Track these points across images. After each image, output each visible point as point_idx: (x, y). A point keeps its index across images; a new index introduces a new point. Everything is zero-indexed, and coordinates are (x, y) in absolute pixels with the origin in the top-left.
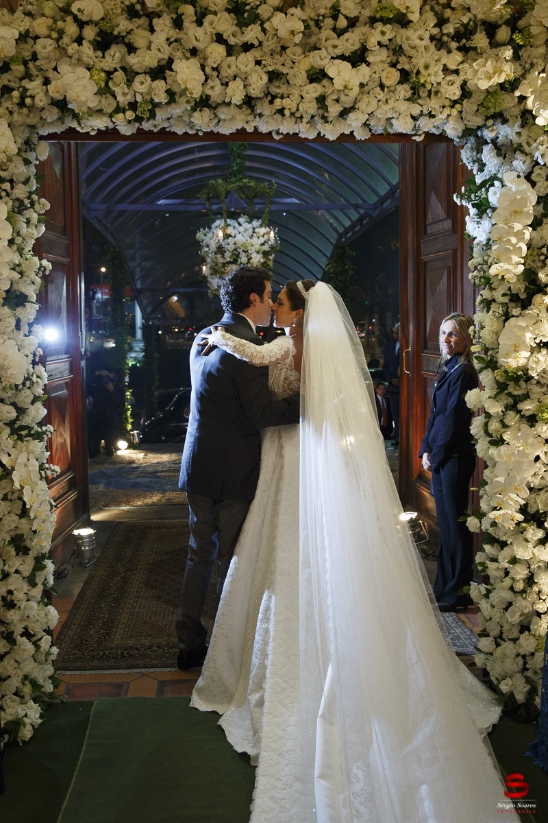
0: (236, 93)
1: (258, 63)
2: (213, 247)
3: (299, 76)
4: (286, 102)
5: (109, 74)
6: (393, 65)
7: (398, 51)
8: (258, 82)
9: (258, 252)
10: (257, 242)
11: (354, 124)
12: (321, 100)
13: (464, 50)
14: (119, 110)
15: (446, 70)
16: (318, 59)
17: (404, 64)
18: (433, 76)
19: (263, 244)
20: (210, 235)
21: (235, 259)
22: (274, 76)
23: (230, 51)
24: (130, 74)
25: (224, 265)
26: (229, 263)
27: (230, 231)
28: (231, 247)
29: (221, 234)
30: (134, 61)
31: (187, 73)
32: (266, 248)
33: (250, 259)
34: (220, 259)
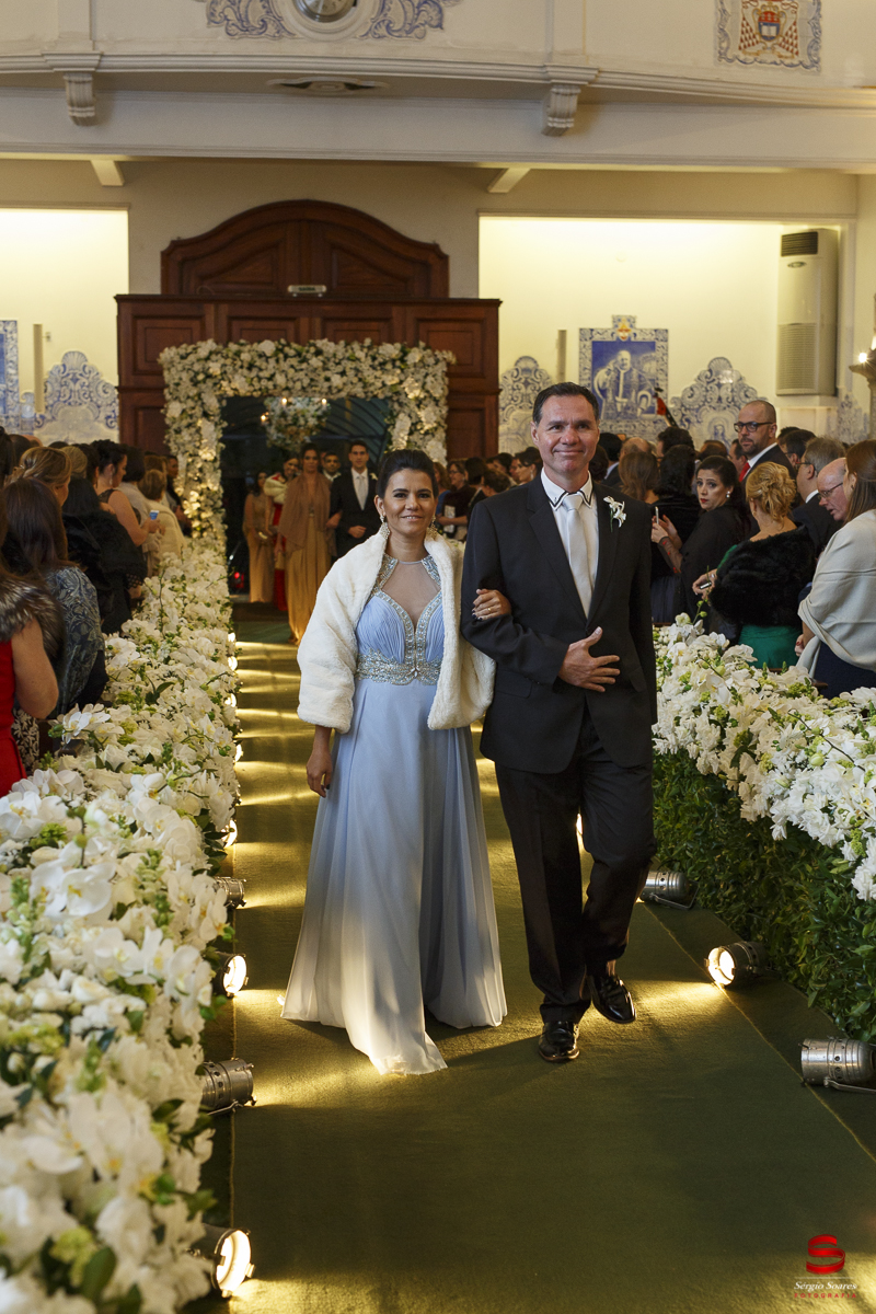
0: (298, 385)
1: (306, 375)
2: (278, 412)
3: (321, 379)
4: (317, 389)
5: (252, 379)
6: (356, 375)
7: (357, 371)
8: (306, 381)
9: (313, 416)
10: (312, 409)
11: (343, 394)
12: (330, 388)
13: (382, 369)
14: (255, 390)
15: (376, 377)
16: (328, 374)
17: (360, 375)
18: (370, 380)
19: (317, 410)
20: (275, 403)
21: (296, 420)
22: (312, 380)
23: (296, 371)
24: (260, 379)
25: (287, 426)
26: (290, 425)
27: (291, 400)
28: (292, 413)
29: (284, 401)
30: (261, 374)
31: (280, 379)
32: (319, 413)
33: (306, 422)
34: (283, 422)
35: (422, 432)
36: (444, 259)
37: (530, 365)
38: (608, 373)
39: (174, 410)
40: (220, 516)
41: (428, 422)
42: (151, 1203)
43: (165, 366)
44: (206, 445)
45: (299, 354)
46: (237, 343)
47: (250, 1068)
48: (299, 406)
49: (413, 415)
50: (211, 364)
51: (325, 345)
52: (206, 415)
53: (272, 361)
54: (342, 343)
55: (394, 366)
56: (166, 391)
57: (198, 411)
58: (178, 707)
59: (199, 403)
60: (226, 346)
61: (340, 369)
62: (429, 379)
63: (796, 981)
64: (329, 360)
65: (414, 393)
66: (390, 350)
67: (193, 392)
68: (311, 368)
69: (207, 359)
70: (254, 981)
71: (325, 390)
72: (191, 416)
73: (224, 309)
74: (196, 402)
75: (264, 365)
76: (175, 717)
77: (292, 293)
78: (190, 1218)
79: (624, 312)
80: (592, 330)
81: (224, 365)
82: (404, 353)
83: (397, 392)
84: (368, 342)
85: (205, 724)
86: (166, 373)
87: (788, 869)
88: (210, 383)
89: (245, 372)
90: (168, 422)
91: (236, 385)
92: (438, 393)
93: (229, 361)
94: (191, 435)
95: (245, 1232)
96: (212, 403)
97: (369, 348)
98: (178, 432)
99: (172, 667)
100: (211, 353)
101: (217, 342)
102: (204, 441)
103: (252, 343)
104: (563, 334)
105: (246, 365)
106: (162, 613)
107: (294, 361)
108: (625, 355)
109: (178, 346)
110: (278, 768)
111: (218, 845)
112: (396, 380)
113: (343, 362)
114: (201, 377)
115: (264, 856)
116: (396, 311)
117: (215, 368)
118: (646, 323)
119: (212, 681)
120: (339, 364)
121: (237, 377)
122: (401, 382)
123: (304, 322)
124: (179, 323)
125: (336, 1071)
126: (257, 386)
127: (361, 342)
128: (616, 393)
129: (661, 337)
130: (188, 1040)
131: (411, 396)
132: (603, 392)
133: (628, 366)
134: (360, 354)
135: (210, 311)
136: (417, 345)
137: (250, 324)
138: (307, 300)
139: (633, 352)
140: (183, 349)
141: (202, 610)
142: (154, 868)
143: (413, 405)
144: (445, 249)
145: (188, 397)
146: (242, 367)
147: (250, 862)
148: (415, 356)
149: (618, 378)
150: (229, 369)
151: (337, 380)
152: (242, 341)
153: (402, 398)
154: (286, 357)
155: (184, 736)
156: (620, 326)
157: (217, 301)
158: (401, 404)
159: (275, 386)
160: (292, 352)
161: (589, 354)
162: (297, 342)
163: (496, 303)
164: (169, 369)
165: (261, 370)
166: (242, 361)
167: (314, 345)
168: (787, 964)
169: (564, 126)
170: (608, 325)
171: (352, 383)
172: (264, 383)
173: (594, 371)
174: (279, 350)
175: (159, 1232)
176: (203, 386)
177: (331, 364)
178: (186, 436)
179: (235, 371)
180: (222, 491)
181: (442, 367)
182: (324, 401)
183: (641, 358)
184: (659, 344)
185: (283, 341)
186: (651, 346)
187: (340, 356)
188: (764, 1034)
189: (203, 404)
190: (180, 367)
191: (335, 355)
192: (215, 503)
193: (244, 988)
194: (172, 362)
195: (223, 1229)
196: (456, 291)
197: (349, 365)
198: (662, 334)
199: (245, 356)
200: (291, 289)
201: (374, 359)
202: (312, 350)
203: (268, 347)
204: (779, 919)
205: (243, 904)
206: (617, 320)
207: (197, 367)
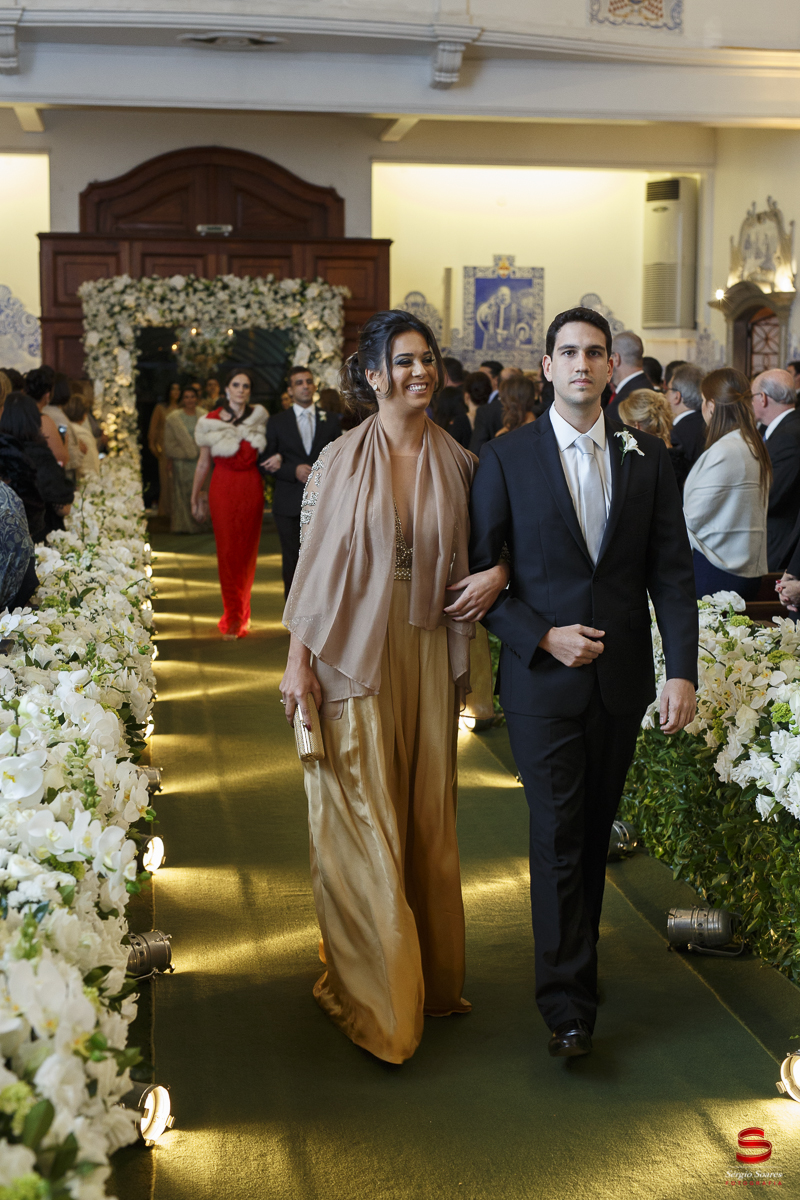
0: (207, 317)
1: (214, 307)
2: (188, 341)
3: (228, 311)
4: (224, 320)
5: (164, 311)
6: (260, 308)
7: (261, 304)
8: (214, 313)
9: (220, 346)
10: (219, 339)
11: (248, 325)
12: (236, 320)
13: (283, 302)
14: (167, 321)
15: (278, 310)
16: (233, 306)
17: (263, 308)
18: (272, 312)
19: (224, 340)
20: (185, 333)
21: (204, 350)
22: (219, 312)
23: (205, 304)
24: (171, 311)
25: (196, 355)
26: (199, 354)
27: (200, 330)
28: (201, 342)
29: (194, 331)
30: (173, 307)
31: (190, 312)
32: (226, 343)
33: (214, 350)
34: (192, 350)
35: (321, 360)
36: (340, 202)
37: (419, 299)
38: (490, 307)
39: (92, 339)
40: (135, 437)
41: (326, 351)
42: (85, 1060)
43: (85, 298)
44: (122, 371)
45: (207, 288)
46: (150, 277)
47: (169, 939)
48: (207, 336)
49: (312, 345)
50: (125, 297)
51: (229, 279)
52: (122, 344)
53: (182, 295)
54: (247, 278)
55: (295, 300)
56: (85, 322)
57: (114, 341)
58: (100, 610)
59: (116, 333)
60: (140, 280)
61: (245, 302)
62: (327, 312)
63: (663, 856)
64: (234, 293)
65: (313, 324)
66: (291, 285)
67: (110, 323)
68: (218, 301)
69: (123, 292)
70: (171, 860)
71: (231, 321)
72: (108, 345)
73: (138, 247)
74: (112, 332)
75: (175, 299)
76: (97, 619)
77: (200, 233)
78: (120, 1073)
79: (504, 251)
80: (475, 268)
81: (138, 298)
82: (304, 288)
83: (297, 323)
84: (270, 277)
85: (125, 626)
86: (85, 306)
87: (655, 756)
88: (125, 314)
89: (158, 304)
90: (87, 350)
91: (148, 316)
92: (335, 324)
93: (142, 295)
94: (108, 362)
95: (166, 1087)
96: (127, 333)
97: (272, 283)
98: (96, 359)
99: (94, 573)
100: (126, 287)
101: (132, 277)
102: (120, 368)
103: (164, 277)
104: (448, 272)
105: (158, 298)
106: (84, 525)
107: (203, 295)
108: (505, 291)
109: (95, 279)
110: (191, 667)
111: (138, 736)
112: (296, 313)
113: (249, 296)
114: (117, 309)
115: (179, 747)
116: (296, 250)
117: (130, 300)
118: (524, 262)
119: (132, 586)
120: (243, 297)
121: (150, 309)
122: (301, 315)
123: (212, 259)
124: (96, 259)
125: (247, 941)
126: (169, 317)
127: (264, 277)
128: (497, 325)
129: (537, 275)
130: (114, 912)
131: (310, 327)
132: (485, 324)
133: (508, 301)
134: (263, 289)
135: (124, 249)
136: (314, 280)
137: (162, 261)
138: (215, 239)
139: (512, 289)
140: (100, 284)
141: (120, 522)
142: (82, 756)
143: (312, 336)
144: (342, 192)
145: (105, 328)
146: (154, 300)
147: (165, 751)
148: (313, 291)
149: (499, 312)
150: (143, 302)
151: (242, 313)
152: (155, 276)
153: (302, 329)
154: (196, 291)
155: (107, 637)
156: (501, 264)
157: (131, 238)
158: (301, 335)
159: (185, 318)
160: (200, 286)
161: (472, 289)
162: (205, 276)
163: (387, 243)
164: (87, 302)
165: (172, 302)
166: (155, 294)
167: (221, 280)
168: (654, 841)
169: (448, 80)
170: (489, 263)
171: (256, 315)
172: (175, 315)
173: (477, 305)
174: (188, 285)
175: (92, 1086)
176: (118, 317)
177: (236, 298)
178: (103, 363)
179: (149, 304)
180: (137, 414)
181: (338, 302)
182: (231, 332)
183: (519, 294)
184: (536, 281)
185: (192, 276)
186: (529, 283)
187: (245, 290)
188: (634, 904)
189: (119, 334)
190: (97, 300)
191: (240, 290)
192: (131, 425)
193: (162, 866)
194: (90, 295)
195: (146, 1085)
196: (351, 232)
197: (253, 298)
198: (539, 272)
199: (158, 290)
200: (200, 228)
201: (276, 293)
202: (220, 284)
203: (178, 281)
204: (647, 801)
205: (160, 790)
206: (498, 259)
207: (113, 300)
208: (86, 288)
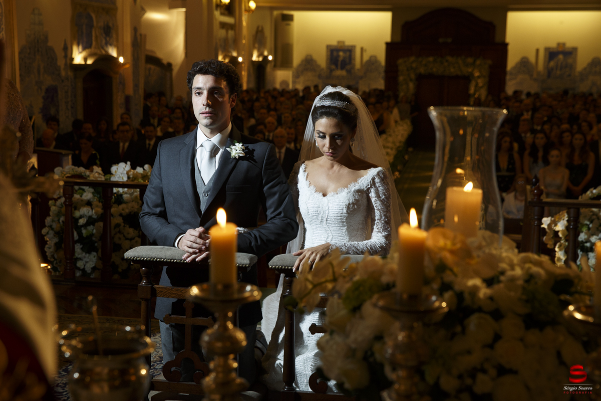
7: (459, 67)
12: (450, 71)
13: (467, 66)
15: (465, 69)
16: (449, 68)
18: (463, 70)
24: (428, 69)
35: (479, 87)
37: (525, 60)
39: (401, 78)
41: (481, 84)
44: (411, 89)
45: (441, 61)
46: (421, 58)
49: (476, 81)
51: (449, 58)
52: (411, 80)
53: (432, 64)
54: (455, 58)
55: (471, 65)
56: (399, 73)
57: (408, 79)
59: (409, 76)
60: (418, 59)
62: (483, 70)
64: (450, 63)
65: (477, 74)
66: (470, 60)
67: (407, 73)
69: (412, 63)
72: (406, 81)
73: (419, 46)
75: (429, 65)
77: (440, 42)
79: (562, 41)
80: (549, 48)
81: (417, 65)
82: (475, 61)
83: (472, 74)
84: (463, 57)
88: (412, 70)
89: (424, 67)
90: (399, 82)
91: (420, 71)
92: (486, 74)
93: (419, 64)
94: (406, 86)
96: (413, 76)
97: (464, 59)
98: (402, 85)
100: (413, 61)
101: (416, 57)
103: (426, 58)
104: (537, 51)
107: (439, 64)
108: (561, 57)
109: (403, 58)
112: (471, 70)
113: (455, 64)
114: (410, 68)
116: (474, 47)
117: (414, 65)
118: (570, 45)
120: (453, 65)
121: (421, 68)
122: (473, 71)
123: (444, 50)
126: (427, 71)
127: (461, 57)
128: (557, 70)
129: (574, 51)
132: (552, 69)
133: (562, 61)
134: (460, 61)
135: (414, 47)
136: (479, 58)
137: (427, 51)
138: (445, 44)
139: (564, 56)
140: (405, 60)
143: (476, 78)
144: (495, 24)
145: (406, 75)
148: (478, 62)
150: (419, 66)
152: (423, 57)
153: (473, 76)
154: (437, 62)
156: (560, 46)
157: (417, 43)
158: (473, 78)
161: (547, 56)
162: (441, 57)
163: (507, 44)
164: (400, 66)
166: (423, 64)
167: (446, 59)
170: (555, 45)
171: (457, 71)
173: (549, 62)
174: (434, 60)
176: (410, 71)
177: (451, 65)
178: (404, 86)
179: (421, 66)
181: (487, 66)
183: (567, 58)
184: (573, 53)
185: (436, 57)
186: (571, 54)
190: (403, 65)
191: (452, 62)
194: (401, 64)
196: (497, 39)
198: (575, 49)
199: (424, 62)
200: (440, 40)
201: (465, 63)
203: (431, 59)
206: (558, 44)
207: (409, 65)
208: (400, 61)
